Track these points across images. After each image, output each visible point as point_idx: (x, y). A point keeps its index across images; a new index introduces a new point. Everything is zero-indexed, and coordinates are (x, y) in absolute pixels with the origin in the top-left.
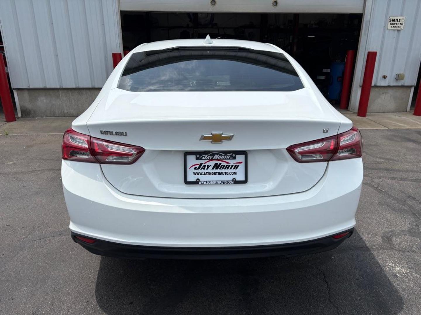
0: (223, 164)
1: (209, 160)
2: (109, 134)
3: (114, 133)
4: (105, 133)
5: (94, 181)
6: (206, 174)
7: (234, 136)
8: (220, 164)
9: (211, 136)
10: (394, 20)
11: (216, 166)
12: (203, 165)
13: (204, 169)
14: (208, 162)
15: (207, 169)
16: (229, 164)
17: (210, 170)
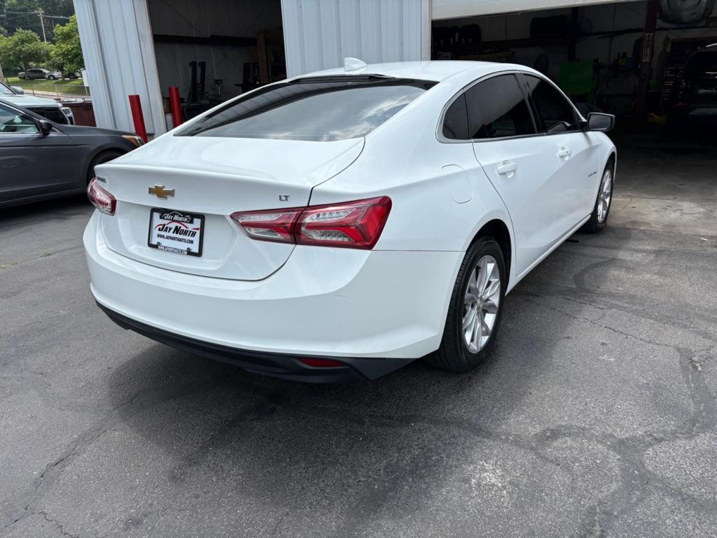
0: (183, 228)
1: (171, 221)
6: (168, 238)
8: (180, 227)
9: (154, 188)
11: (177, 230)
12: (166, 226)
13: (166, 231)
14: (170, 223)
15: (169, 232)
16: (187, 229)
17: (171, 234)
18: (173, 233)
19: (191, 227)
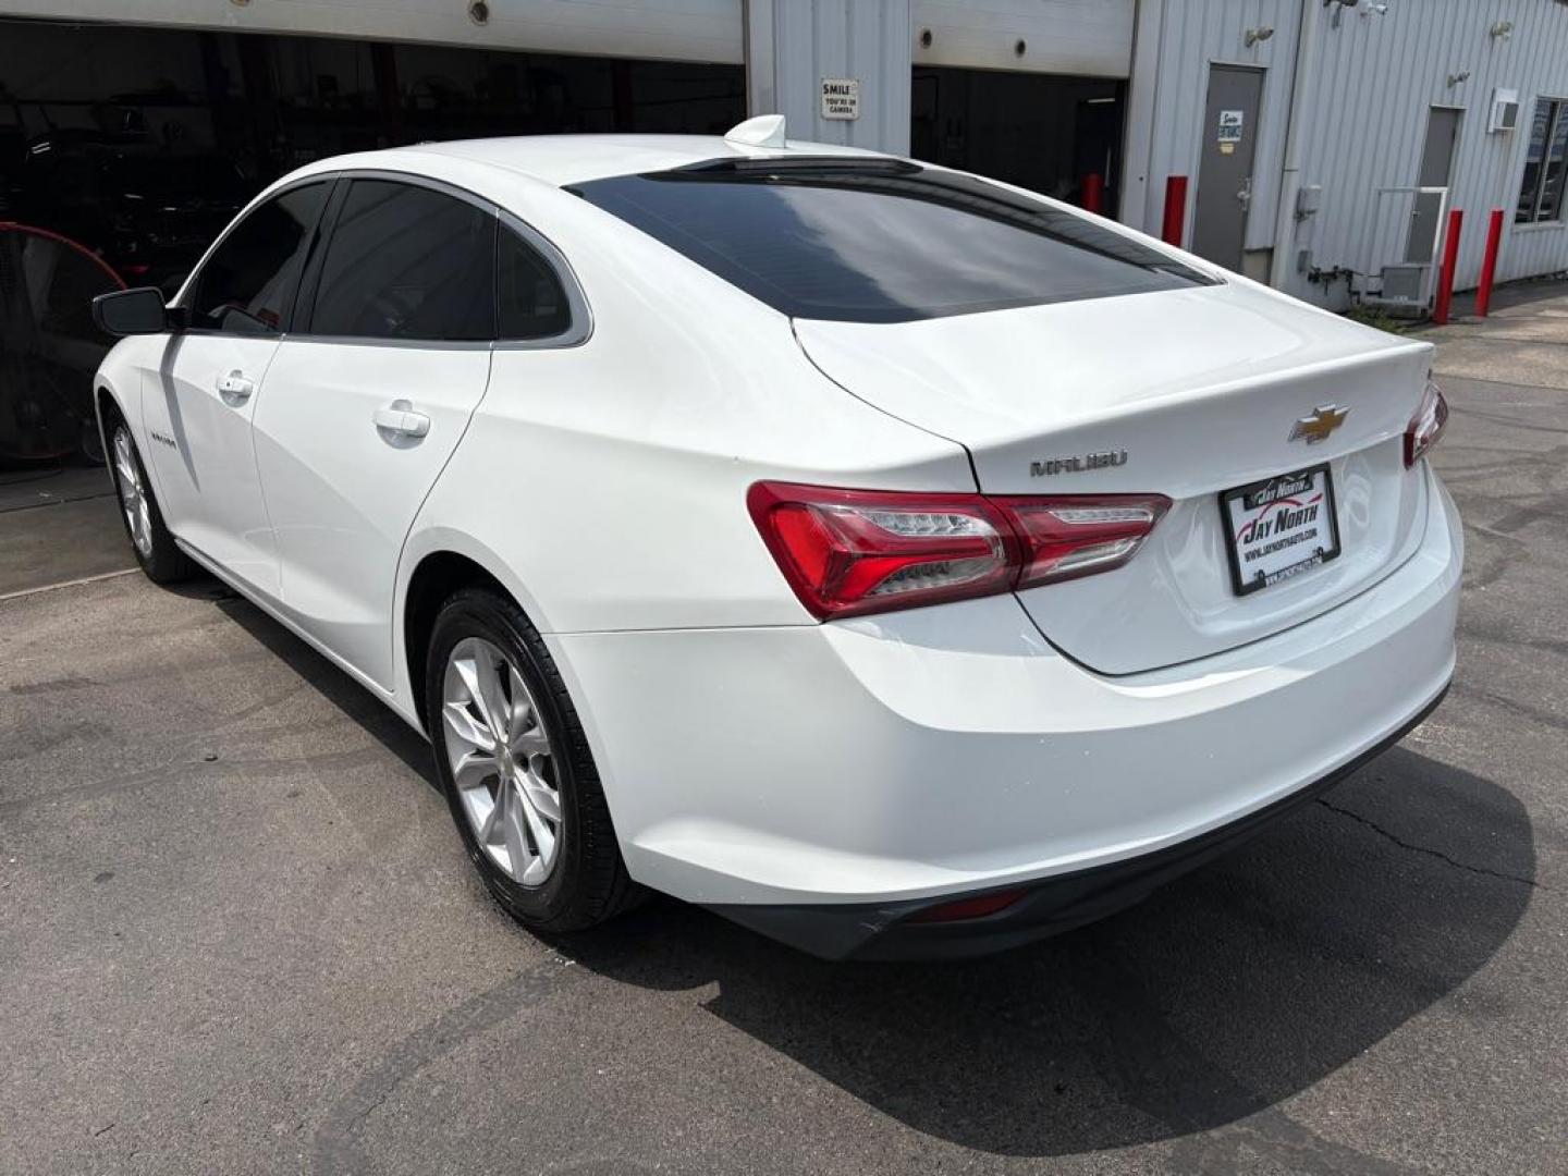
0: (1293, 509)
1: (1265, 507)
2: (1063, 470)
3: (1083, 463)
4: (1052, 468)
5: (1020, 659)
6: (1268, 550)
7: (1348, 415)
8: (1287, 510)
9: (1315, 419)
10: (834, 90)
11: (1283, 521)
12: (1259, 523)
13: (1262, 536)
14: (1266, 510)
15: (1267, 535)
16: (1301, 508)
17: (1273, 538)
18: (1276, 531)
19: (1305, 499)
